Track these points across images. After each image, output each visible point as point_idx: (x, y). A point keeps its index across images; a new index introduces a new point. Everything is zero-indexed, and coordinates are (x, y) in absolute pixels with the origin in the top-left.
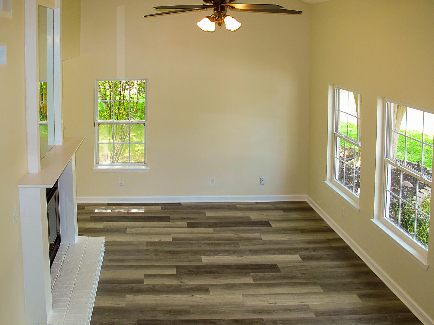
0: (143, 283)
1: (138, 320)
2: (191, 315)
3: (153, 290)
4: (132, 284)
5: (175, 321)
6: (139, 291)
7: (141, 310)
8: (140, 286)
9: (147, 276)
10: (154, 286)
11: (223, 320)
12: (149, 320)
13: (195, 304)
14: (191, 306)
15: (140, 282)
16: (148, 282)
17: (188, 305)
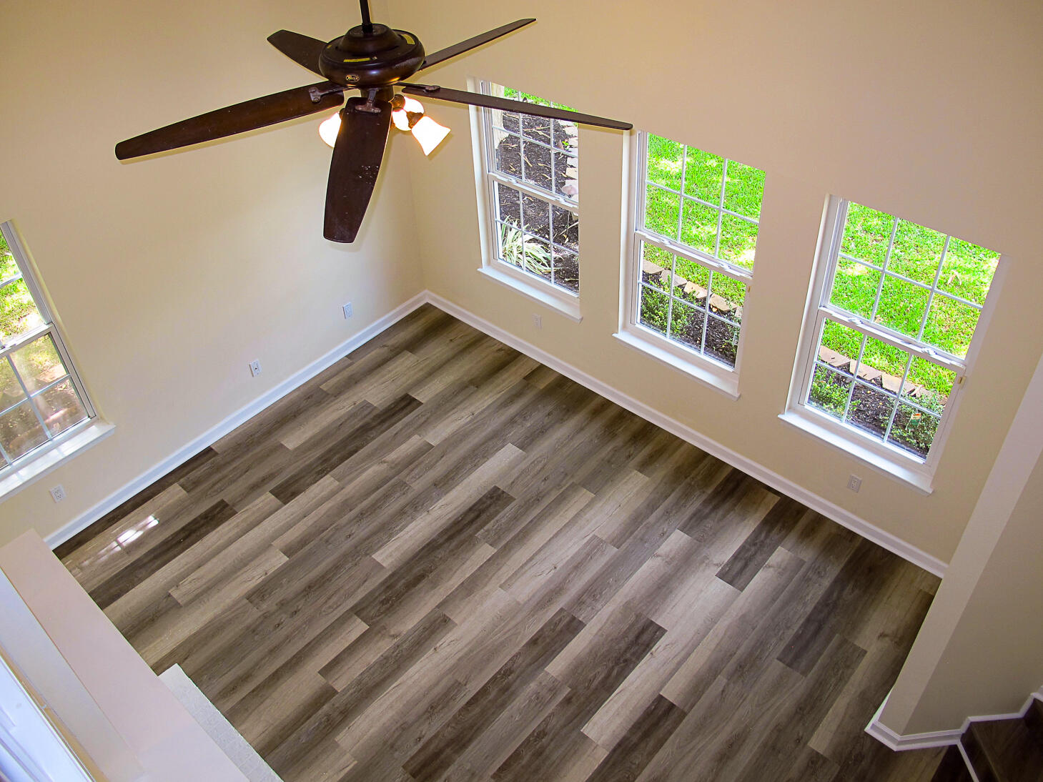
0: (336, 692)
1: (403, 767)
2: (467, 686)
3: (368, 691)
4: (320, 712)
5: (454, 717)
6: (347, 714)
7: (387, 744)
8: (337, 701)
9: (326, 671)
10: (359, 682)
11: (516, 656)
12: (420, 751)
13: (452, 662)
14: (450, 670)
15: (327, 694)
16: (342, 682)
17: (446, 674)
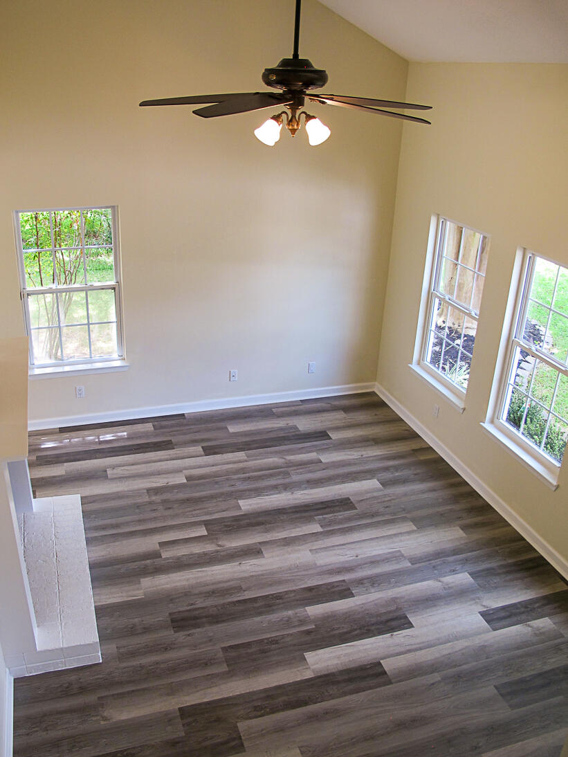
0: (161, 557)
1: (170, 614)
2: (246, 592)
3: (180, 565)
4: (143, 562)
5: (224, 604)
6: (158, 570)
7: (169, 597)
8: (157, 561)
9: (162, 544)
10: (178, 558)
11: (291, 591)
12: (187, 611)
13: (246, 575)
14: (241, 579)
15: (156, 555)
16: (167, 554)
17: (237, 579)
